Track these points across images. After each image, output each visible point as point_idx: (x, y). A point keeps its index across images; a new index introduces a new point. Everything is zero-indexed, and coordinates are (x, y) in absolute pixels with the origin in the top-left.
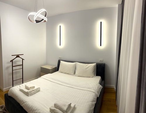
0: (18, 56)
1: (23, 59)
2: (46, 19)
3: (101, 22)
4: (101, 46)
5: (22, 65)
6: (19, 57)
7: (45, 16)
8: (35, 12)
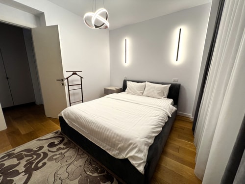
0: (74, 73)
1: (81, 78)
2: (107, 23)
3: (180, 29)
4: (177, 60)
5: (81, 84)
6: (76, 74)
7: (107, 19)
8: (93, 12)
